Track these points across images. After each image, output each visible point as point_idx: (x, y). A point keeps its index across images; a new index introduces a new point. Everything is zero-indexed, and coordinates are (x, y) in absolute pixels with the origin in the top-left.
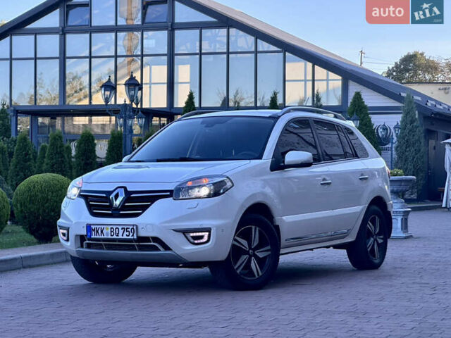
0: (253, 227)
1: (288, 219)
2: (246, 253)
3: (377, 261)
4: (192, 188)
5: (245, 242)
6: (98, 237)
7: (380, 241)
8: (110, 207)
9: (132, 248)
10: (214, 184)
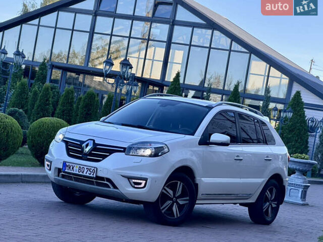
0: (179, 182)
1: (206, 180)
2: (171, 199)
3: (269, 219)
4: (139, 148)
5: (171, 192)
6: (69, 171)
7: (274, 206)
8: (82, 152)
9: (92, 183)
10: (155, 148)
